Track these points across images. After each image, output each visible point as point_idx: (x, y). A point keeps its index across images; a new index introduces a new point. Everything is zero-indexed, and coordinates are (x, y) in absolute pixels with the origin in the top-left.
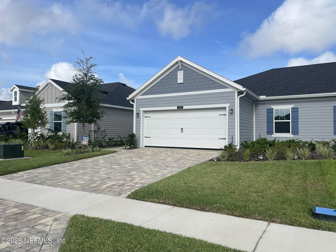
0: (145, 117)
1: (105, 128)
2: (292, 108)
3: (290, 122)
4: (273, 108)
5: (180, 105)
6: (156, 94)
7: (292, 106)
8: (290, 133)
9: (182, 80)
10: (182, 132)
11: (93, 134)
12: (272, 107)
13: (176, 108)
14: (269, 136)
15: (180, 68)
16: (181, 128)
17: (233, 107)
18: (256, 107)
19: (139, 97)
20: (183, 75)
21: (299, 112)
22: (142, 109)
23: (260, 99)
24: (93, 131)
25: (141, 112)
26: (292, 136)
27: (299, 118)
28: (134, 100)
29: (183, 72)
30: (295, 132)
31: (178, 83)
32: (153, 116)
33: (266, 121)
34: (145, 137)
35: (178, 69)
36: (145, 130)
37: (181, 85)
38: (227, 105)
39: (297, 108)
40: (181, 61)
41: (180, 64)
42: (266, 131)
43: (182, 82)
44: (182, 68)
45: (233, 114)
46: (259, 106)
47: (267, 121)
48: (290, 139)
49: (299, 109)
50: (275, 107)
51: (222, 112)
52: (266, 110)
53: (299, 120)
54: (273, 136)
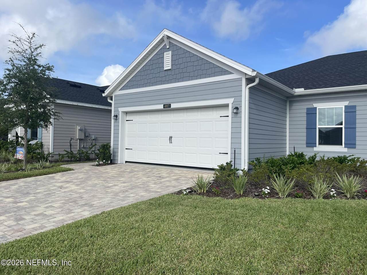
0: (127, 121)
1: (97, 136)
2: (346, 107)
3: (342, 128)
4: (316, 108)
5: (167, 102)
6: (137, 88)
7: (347, 103)
8: (342, 144)
9: (170, 65)
10: (171, 142)
11: (78, 143)
12: (315, 105)
13: (161, 107)
14: (309, 149)
15: (168, 47)
16: (170, 137)
17: (238, 103)
18: (290, 106)
19: (118, 92)
20: (170, 57)
21: (357, 113)
22: (121, 110)
23: (296, 94)
24: (78, 140)
25: (120, 113)
26: (346, 150)
27: (357, 122)
28: (112, 97)
29: (172, 53)
30: (351, 144)
31: (165, 69)
32: (136, 118)
33: (305, 126)
34: (126, 149)
35: (164, 49)
36: (126, 139)
37: (169, 72)
38: (230, 101)
39: (354, 107)
40: (168, 37)
41: (166, 42)
42: (305, 142)
43: (170, 68)
44: (170, 47)
45: (238, 115)
46: (294, 104)
47: (307, 127)
48: (340, 155)
49: (357, 108)
50: (319, 106)
51: (224, 113)
52: (305, 111)
53: (357, 125)
54: (315, 149)
